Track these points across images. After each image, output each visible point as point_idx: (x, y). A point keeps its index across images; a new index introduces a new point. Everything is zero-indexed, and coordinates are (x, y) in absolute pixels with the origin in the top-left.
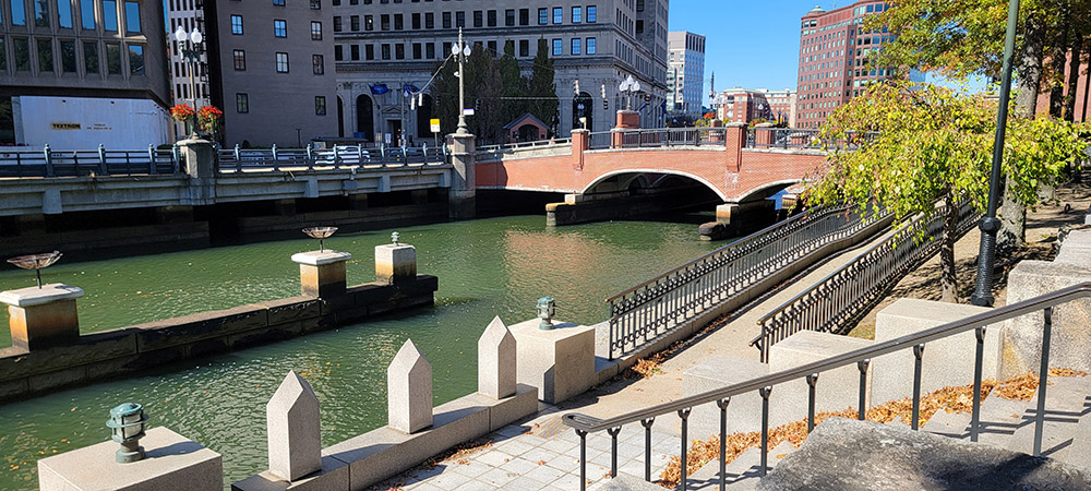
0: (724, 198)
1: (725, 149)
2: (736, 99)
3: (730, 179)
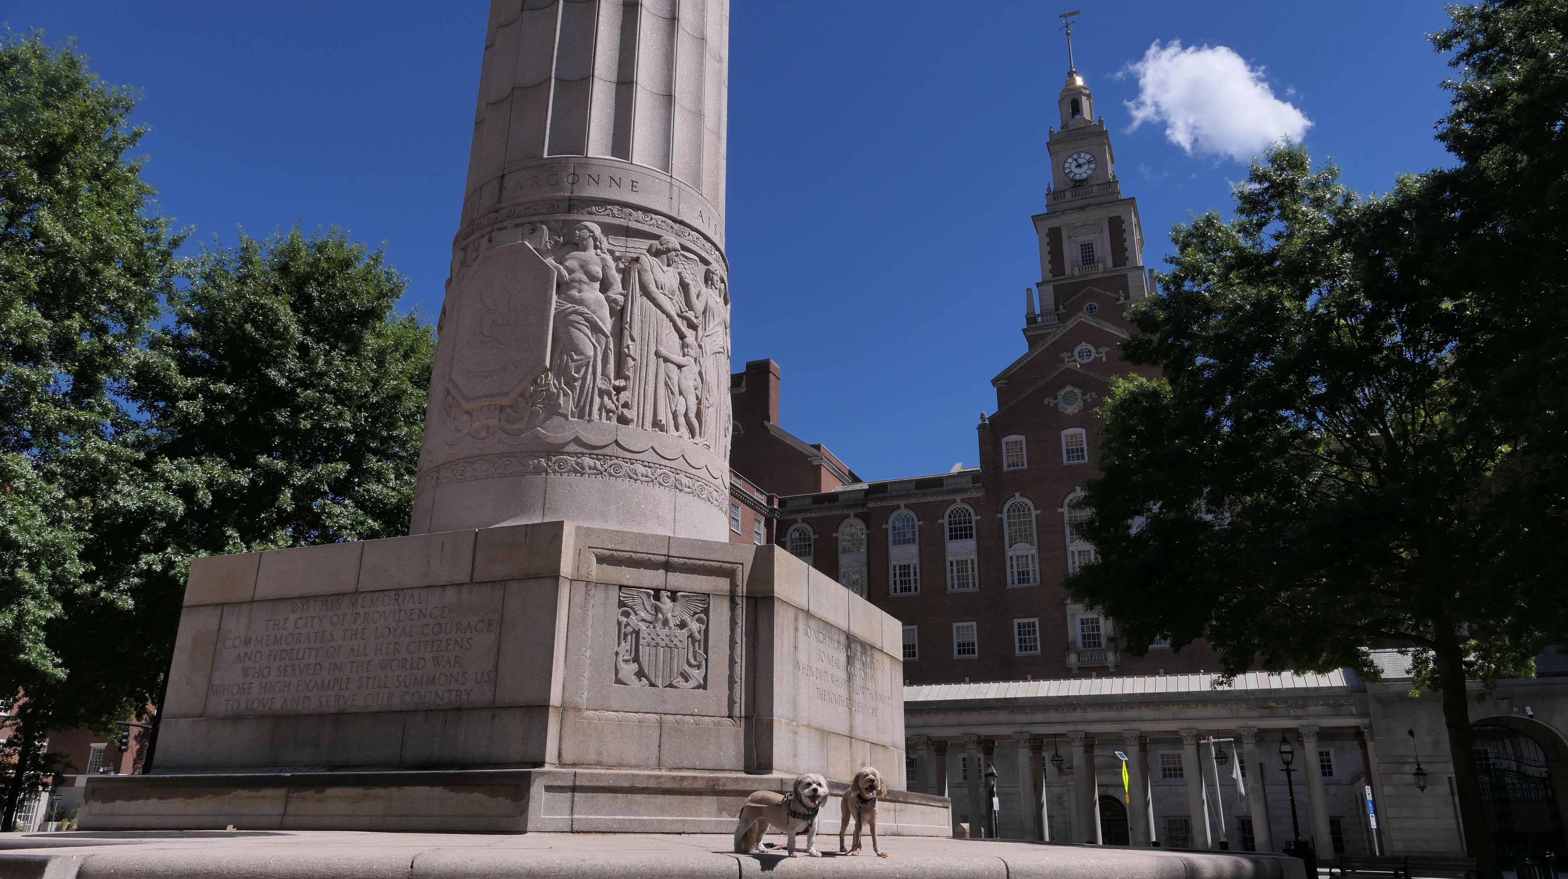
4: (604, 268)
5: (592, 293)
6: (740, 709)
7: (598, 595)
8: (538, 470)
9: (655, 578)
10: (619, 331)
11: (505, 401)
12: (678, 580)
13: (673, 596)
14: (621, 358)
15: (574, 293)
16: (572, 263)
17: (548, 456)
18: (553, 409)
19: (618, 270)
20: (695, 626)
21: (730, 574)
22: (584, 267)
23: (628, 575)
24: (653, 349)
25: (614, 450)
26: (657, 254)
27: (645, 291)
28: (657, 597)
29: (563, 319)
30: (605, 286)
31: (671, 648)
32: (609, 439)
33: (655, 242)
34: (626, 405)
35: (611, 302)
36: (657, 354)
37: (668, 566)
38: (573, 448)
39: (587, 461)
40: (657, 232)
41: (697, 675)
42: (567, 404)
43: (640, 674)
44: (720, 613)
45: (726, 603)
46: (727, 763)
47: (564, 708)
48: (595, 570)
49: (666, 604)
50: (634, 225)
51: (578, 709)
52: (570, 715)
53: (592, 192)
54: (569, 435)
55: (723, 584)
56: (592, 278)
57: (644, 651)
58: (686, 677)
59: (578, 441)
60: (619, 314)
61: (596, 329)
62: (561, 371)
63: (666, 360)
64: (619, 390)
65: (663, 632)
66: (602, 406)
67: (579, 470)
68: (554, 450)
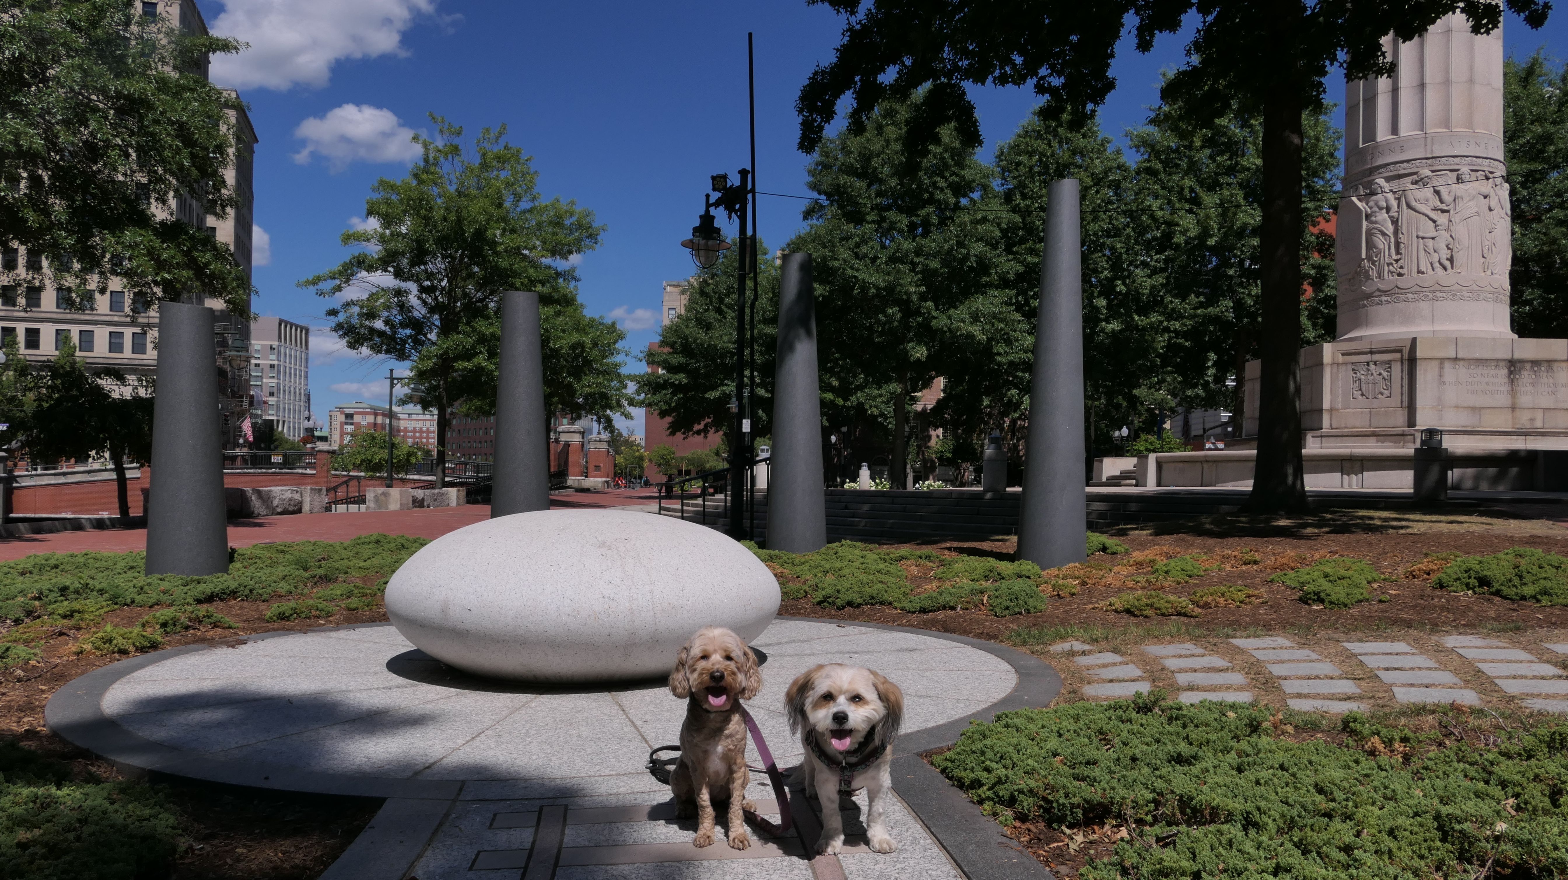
2: (356, 419)
4: (1387, 201)
5: (1383, 216)
6: (1406, 403)
7: (1343, 368)
8: (1364, 306)
9: (1367, 357)
10: (1396, 232)
11: (1350, 277)
12: (1376, 357)
13: (1375, 363)
14: (1397, 245)
15: (1373, 219)
16: (1371, 204)
17: (1367, 299)
18: (1368, 277)
19: (1396, 199)
20: (1385, 374)
21: (1400, 351)
22: (1376, 204)
23: (1355, 358)
24: (1415, 235)
25: (1397, 290)
26: (1415, 183)
27: (1409, 206)
28: (1368, 364)
29: (1369, 234)
30: (1388, 209)
31: (1374, 383)
32: (1393, 286)
33: (1415, 177)
34: (1401, 267)
35: (1391, 217)
36: (1418, 237)
37: (1372, 352)
38: (1377, 293)
39: (1384, 298)
40: (1415, 170)
41: (1387, 393)
42: (1373, 274)
43: (1362, 395)
44: (1396, 368)
45: (1399, 364)
46: (1399, 424)
47: (1331, 410)
48: (1341, 359)
49: (1372, 367)
50: (1402, 172)
51: (1337, 410)
52: (1334, 413)
53: (1380, 162)
54: (1374, 288)
55: (1398, 355)
56: (1381, 209)
57: (1364, 387)
58: (1382, 394)
59: (1379, 290)
60: (1395, 222)
61: (1384, 234)
62: (1369, 258)
63: (1423, 238)
64: (1397, 261)
65: (1371, 378)
66: (1389, 271)
67: (1380, 303)
68: (1369, 296)
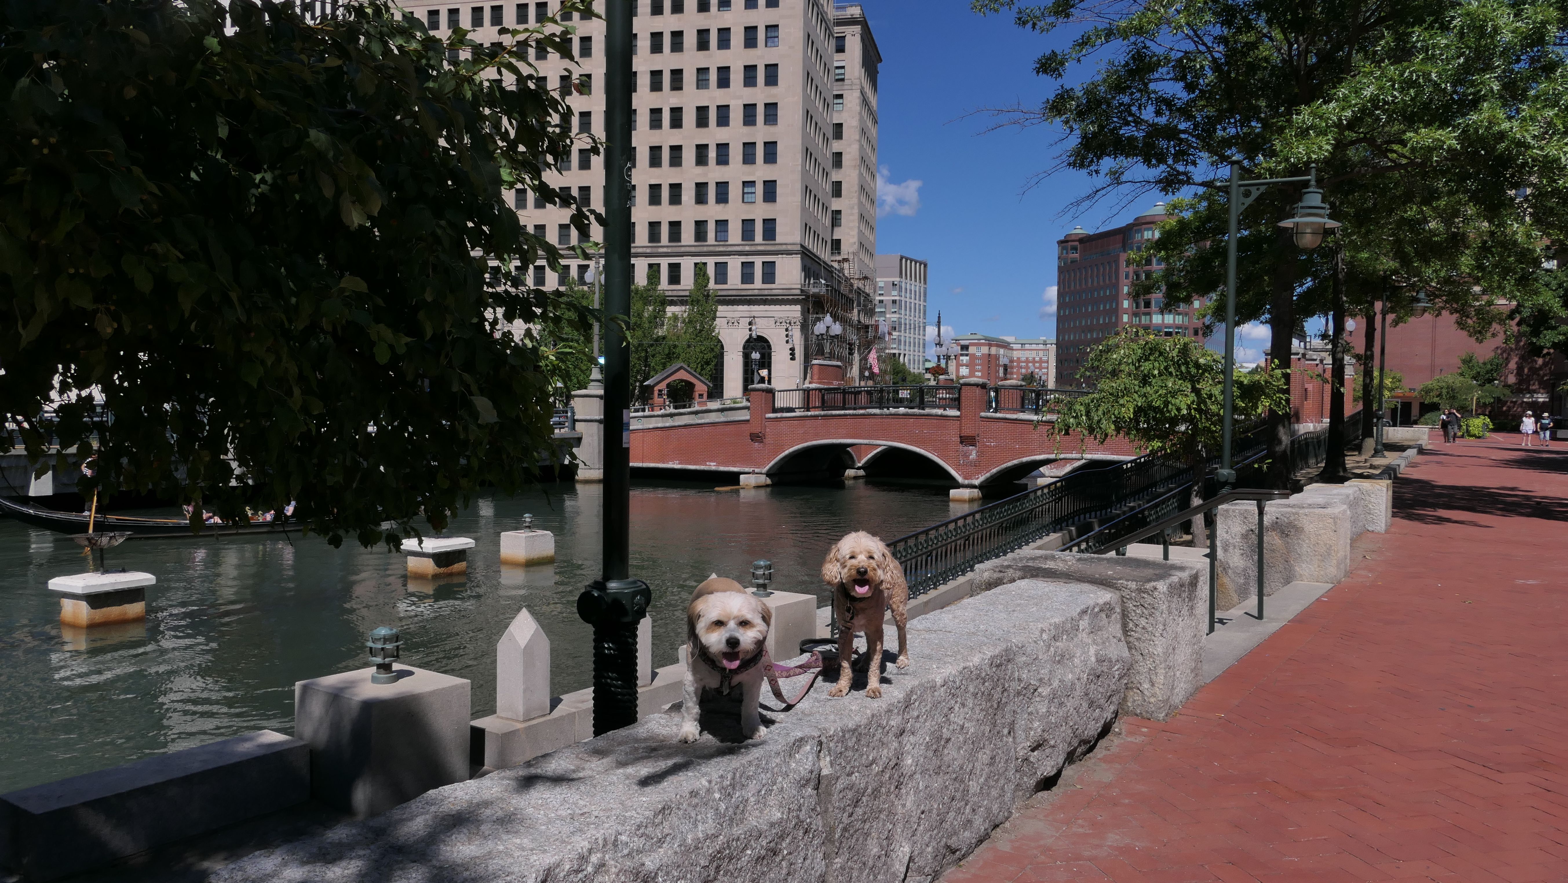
0: (960, 479)
1: (958, 413)
2: (972, 350)
3: (966, 455)
